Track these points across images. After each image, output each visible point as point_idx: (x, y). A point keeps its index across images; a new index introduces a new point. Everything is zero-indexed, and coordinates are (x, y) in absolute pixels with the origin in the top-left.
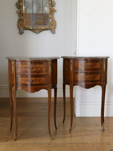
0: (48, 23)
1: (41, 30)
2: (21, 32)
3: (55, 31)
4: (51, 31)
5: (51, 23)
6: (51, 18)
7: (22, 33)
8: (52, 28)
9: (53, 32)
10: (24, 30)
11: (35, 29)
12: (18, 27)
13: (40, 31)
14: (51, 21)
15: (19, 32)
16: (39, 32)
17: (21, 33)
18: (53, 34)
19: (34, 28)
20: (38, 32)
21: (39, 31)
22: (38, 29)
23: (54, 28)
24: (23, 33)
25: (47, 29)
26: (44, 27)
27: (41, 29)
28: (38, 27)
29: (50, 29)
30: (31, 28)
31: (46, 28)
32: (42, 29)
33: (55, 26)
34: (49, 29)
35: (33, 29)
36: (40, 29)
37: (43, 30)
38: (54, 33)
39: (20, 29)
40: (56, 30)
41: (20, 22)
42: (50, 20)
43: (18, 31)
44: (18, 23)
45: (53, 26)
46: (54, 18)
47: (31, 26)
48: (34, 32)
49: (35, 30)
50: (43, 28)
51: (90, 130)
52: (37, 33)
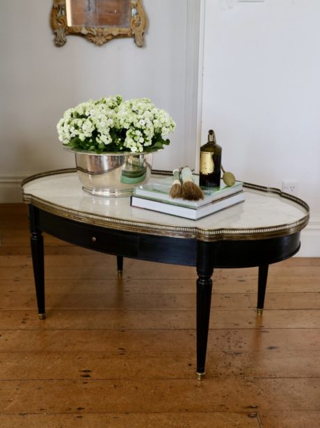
0: (128, 20)
1: (109, 37)
2: (60, 41)
3: (143, 40)
4: (135, 42)
5: (134, 21)
6: (136, 6)
7: (61, 44)
8: (138, 34)
9: (139, 44)
10: (67, 35)
11: (95, 33)
12: (53, 27)
13: (108, 41)
14: (137, 14)
15: (55, 40)
16: (104, 43)
17: (59, 43)
18: (139, 49)
19: (91, 31)
20: (102, 43)
21: (104, 40)
22: (102, 35)
23: (143, 34)
24: (65, 42)
25: (125, 36)
26: (118, 29)
27: (109, 35)
28: (103, 29)
29: (133, 36)
30: (84, 31)
31: (121, 33)
32: (112, 35)
33: (146, 26)
34: (129, 34)
35: (89, 34)
36: (107, 34)
37: (115, 37)
38: (141, 47)
39: (56, 34)
40: (148, 38)
41: (57, 16)
42: (134, 11)
43: (53, 37)
44: (52, 15)
45: (140, 26)
46: (142, 7)
47: (83, 26)
48: (92, 42)
49: (94, 36)
50: (115, 33)
51: (223, 294)
52: (100, 45)
